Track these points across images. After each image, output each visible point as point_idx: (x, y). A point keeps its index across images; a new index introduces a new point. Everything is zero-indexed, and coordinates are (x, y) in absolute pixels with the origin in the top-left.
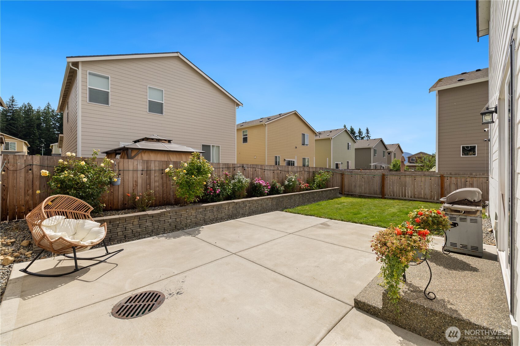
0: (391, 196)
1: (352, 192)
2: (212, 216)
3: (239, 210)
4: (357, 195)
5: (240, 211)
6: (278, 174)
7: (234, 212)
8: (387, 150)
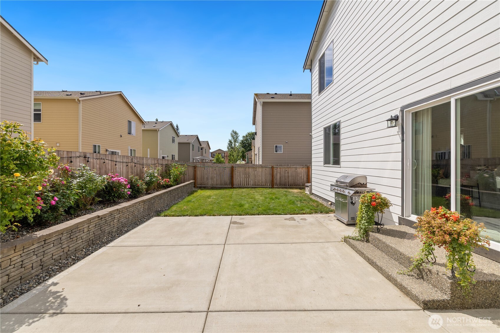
0: (238, 185)
1: (205, 185)
2: (59, 252)
3: (105, 227)
4: (210, 187)
5: (106, 229)
6: (132, 167)
7: (96, 234)
8: (201, 146)
